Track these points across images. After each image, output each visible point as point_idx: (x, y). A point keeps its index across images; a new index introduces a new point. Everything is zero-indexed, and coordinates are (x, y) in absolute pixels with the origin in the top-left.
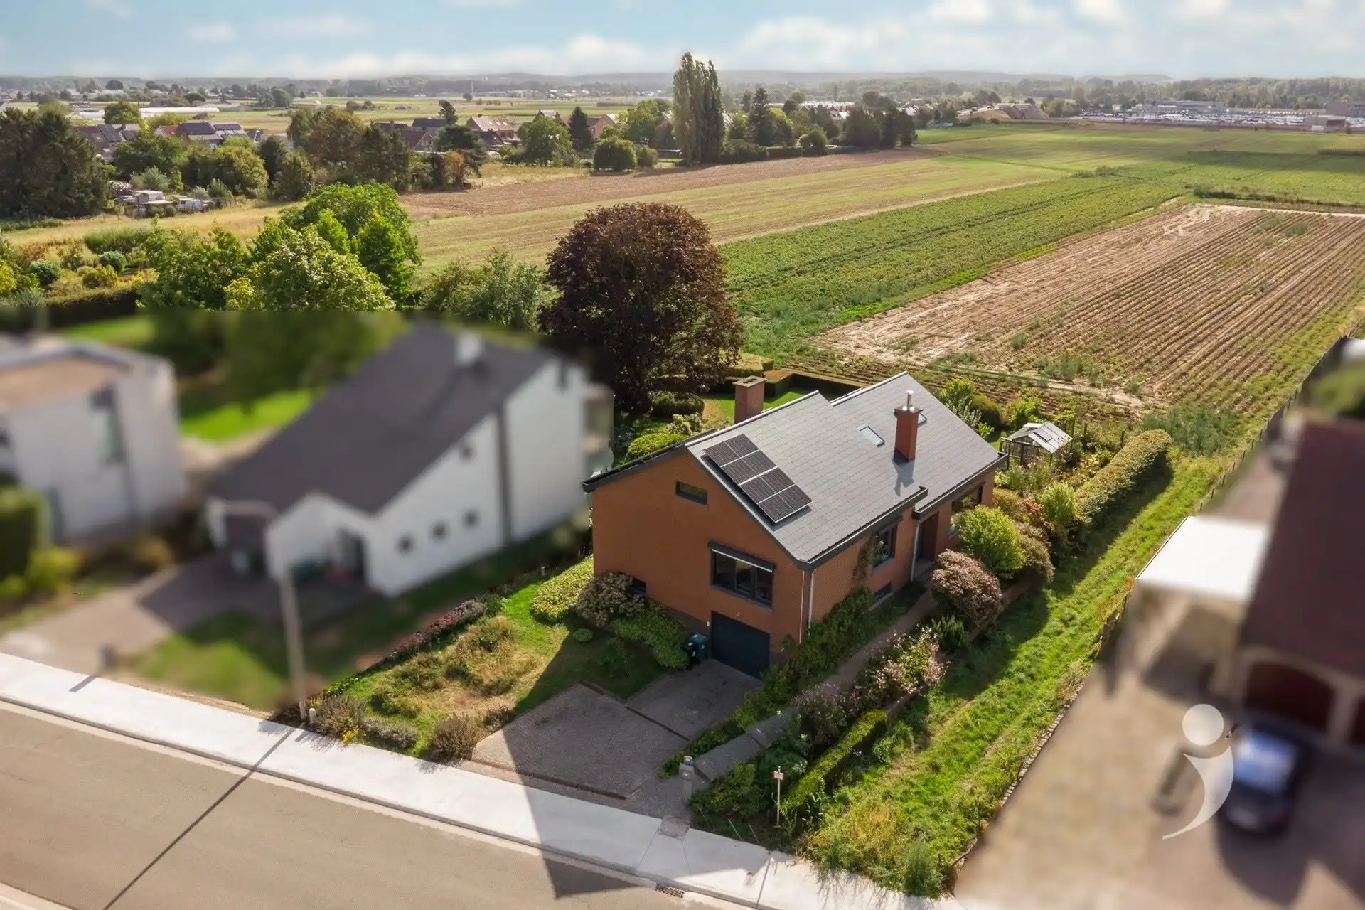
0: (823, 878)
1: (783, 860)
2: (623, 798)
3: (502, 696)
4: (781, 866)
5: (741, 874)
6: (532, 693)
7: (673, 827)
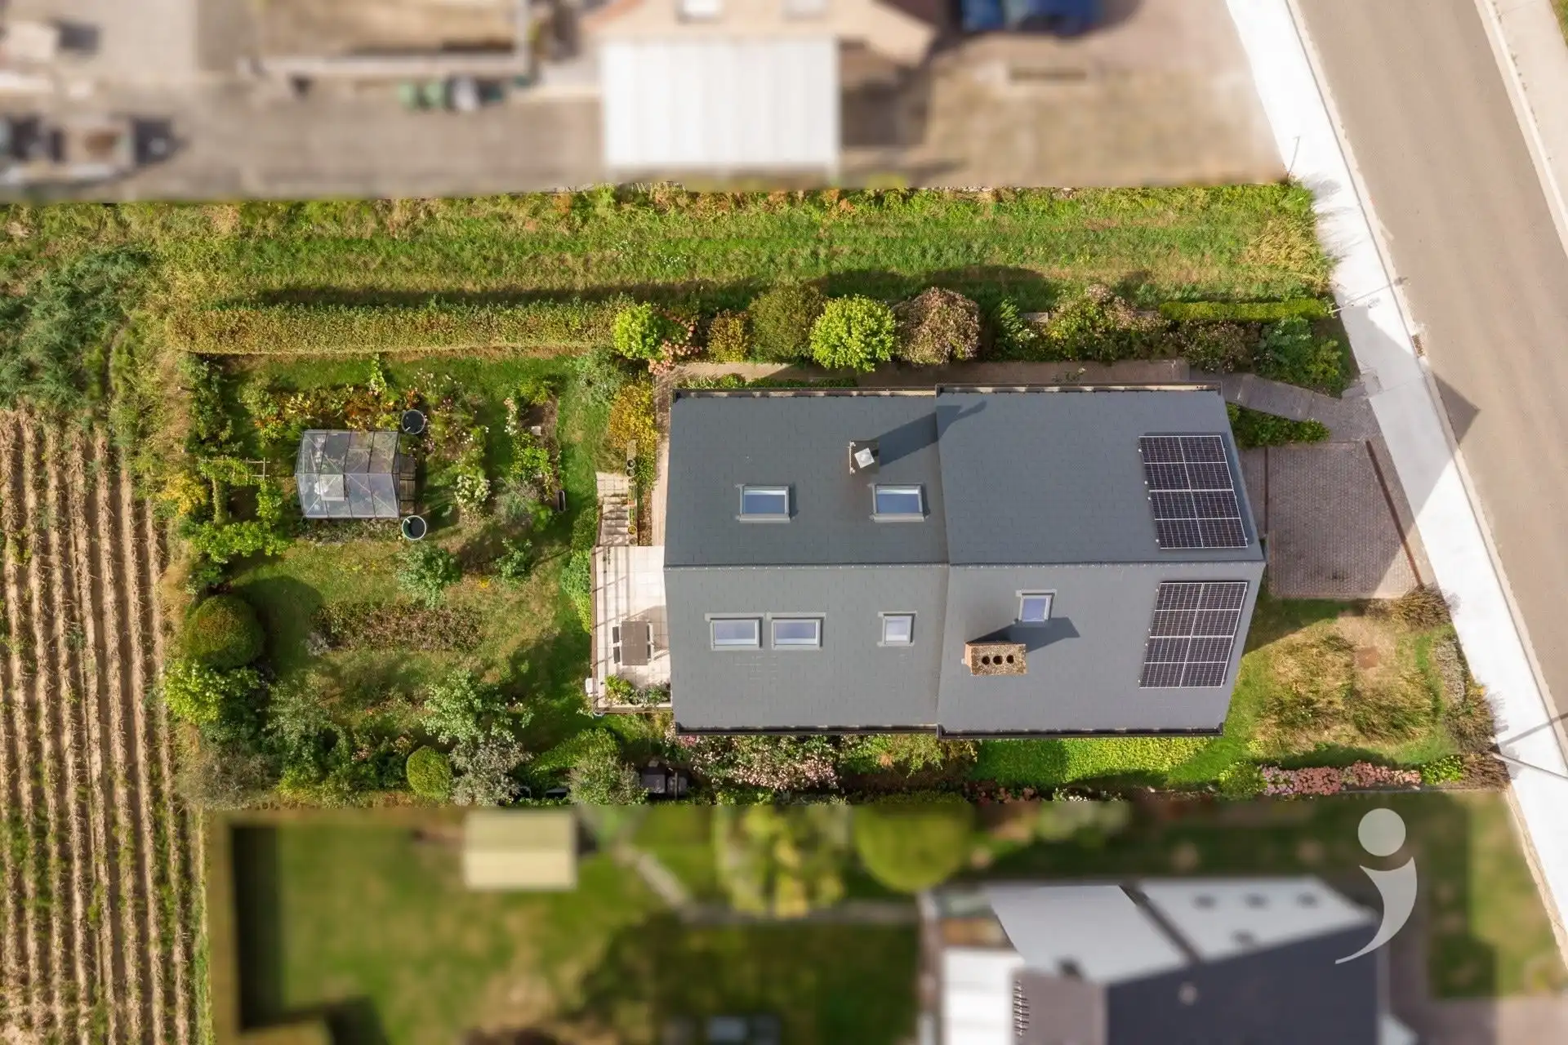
0: (1336, 261)
1: (1342, 295)
2: (1368, 443)
3: (1341, 636)
4: (1347, 293)
5: (1373, 315)
6: (1316, 619)
7: (1369, 385)
